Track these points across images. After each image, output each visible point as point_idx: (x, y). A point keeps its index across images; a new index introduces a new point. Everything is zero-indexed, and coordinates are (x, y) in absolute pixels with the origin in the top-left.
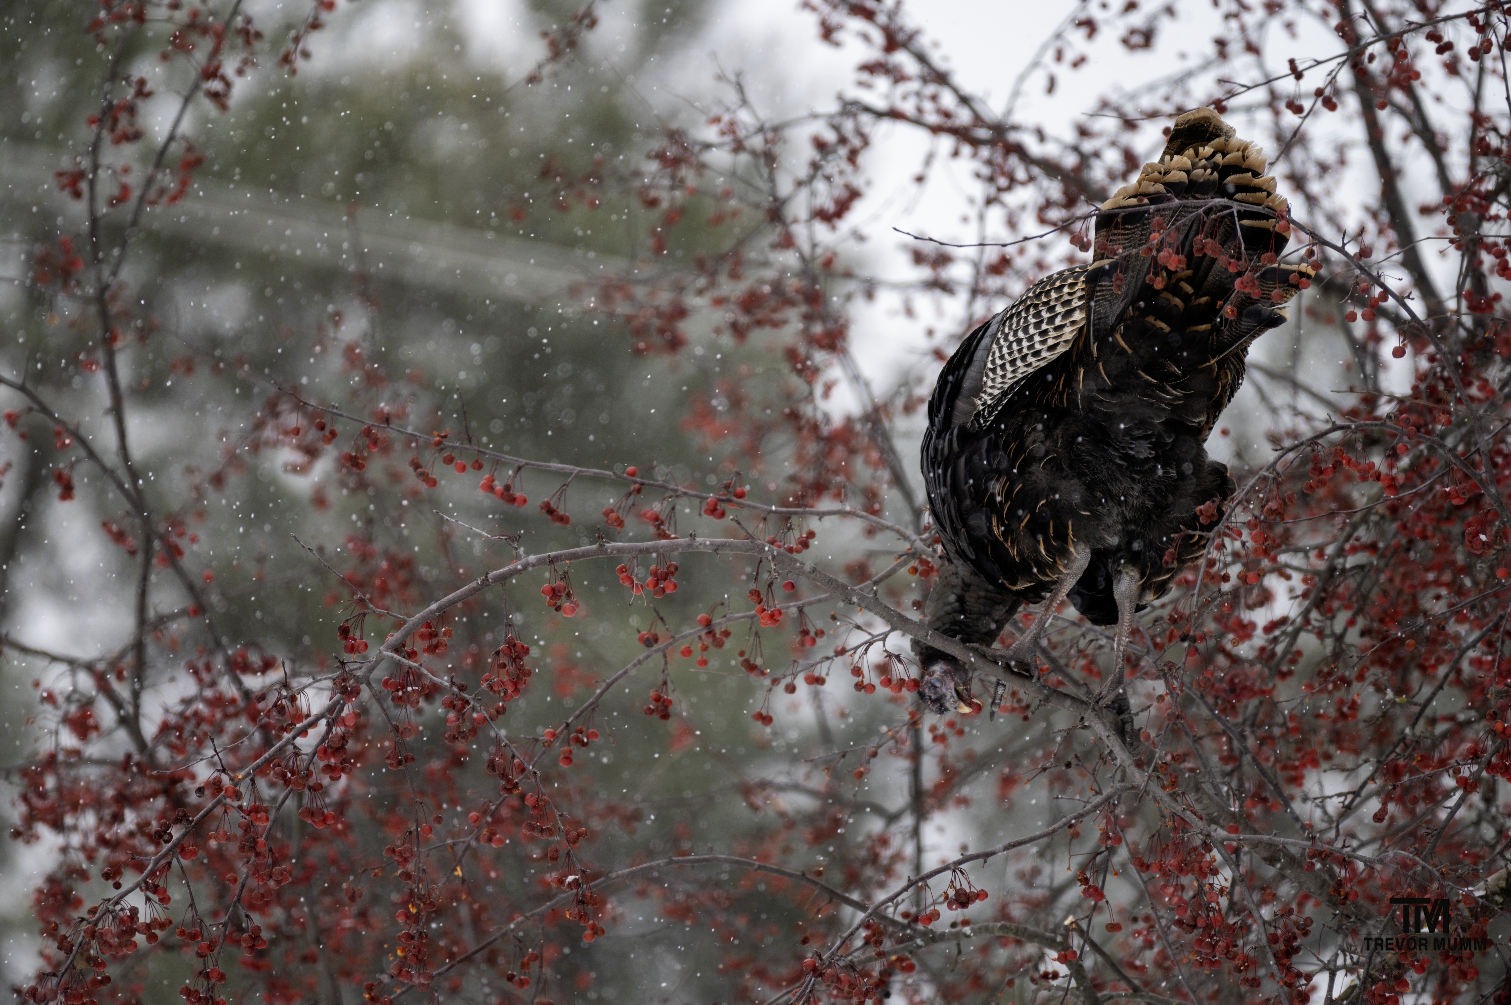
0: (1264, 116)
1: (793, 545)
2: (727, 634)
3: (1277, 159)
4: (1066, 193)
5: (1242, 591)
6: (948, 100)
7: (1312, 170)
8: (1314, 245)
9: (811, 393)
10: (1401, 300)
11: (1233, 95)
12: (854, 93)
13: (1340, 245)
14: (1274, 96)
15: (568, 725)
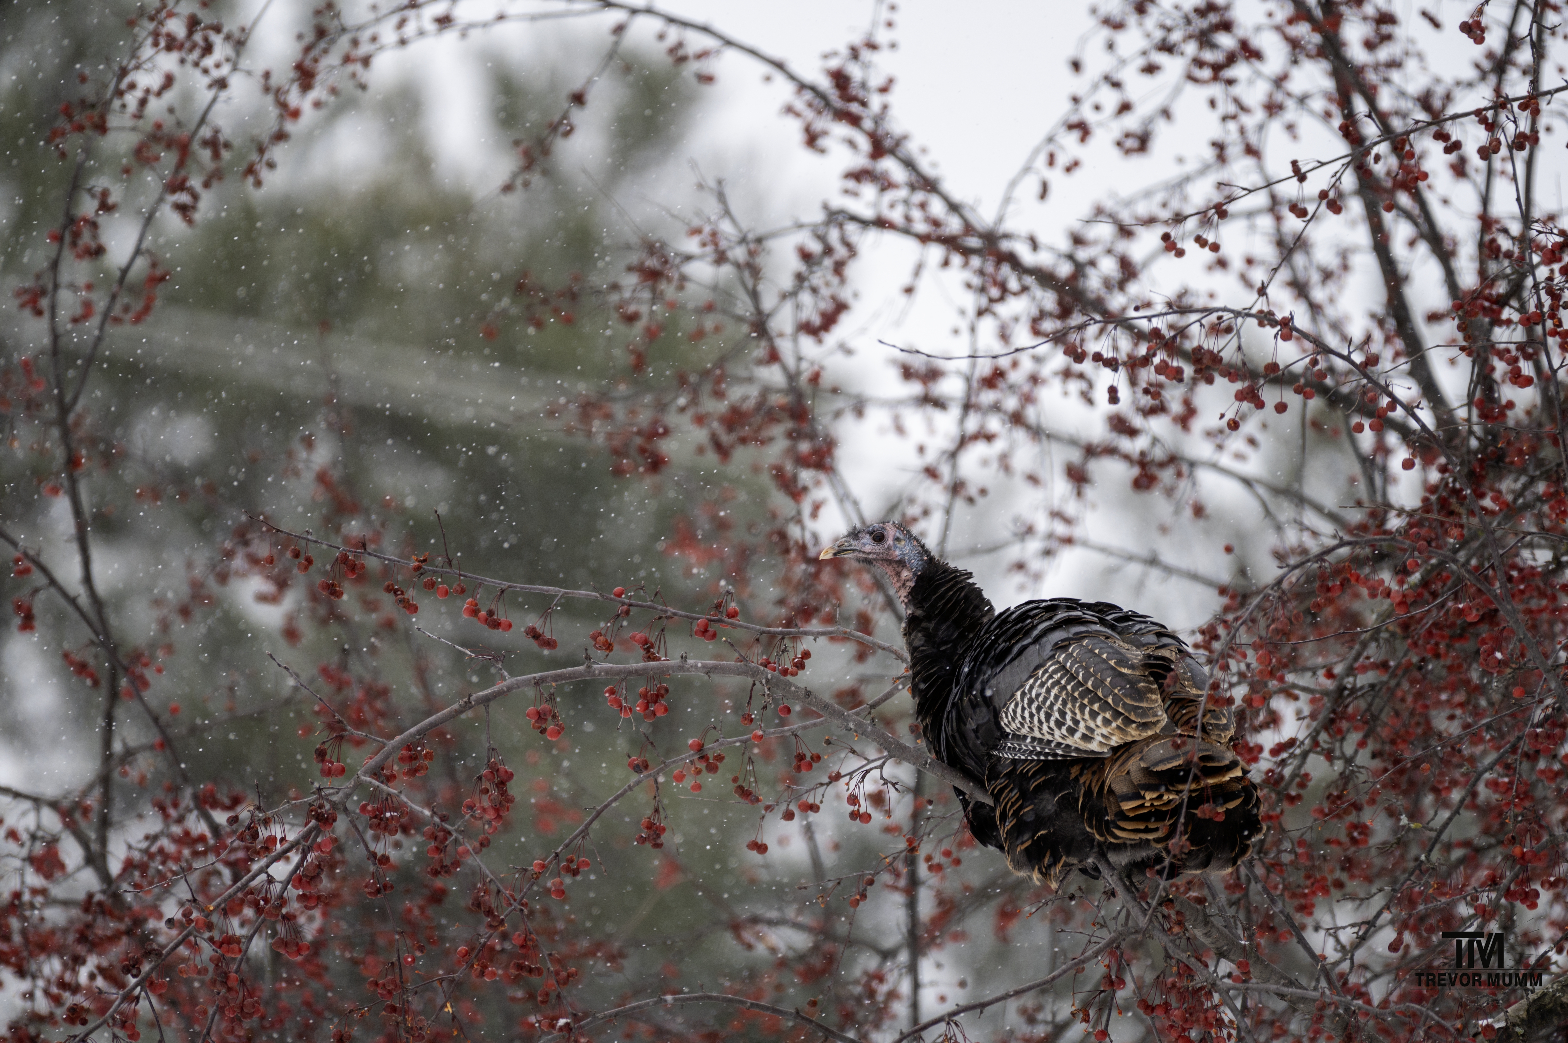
0: (1266, 222)
1: (788, 665)
2: (720, 758)
3: (1280, 265)
4: (1060, 303)
5: (1248, 713)
6: (937, 207)
7: (1315, 277)
8: (1318, 353)
9: (799, 513)
10: (1409, 409)
11: (1234, 199)
12: (839, 202)
13: (1346, 353)
14: (1275, 201)
15: (557, 855)
